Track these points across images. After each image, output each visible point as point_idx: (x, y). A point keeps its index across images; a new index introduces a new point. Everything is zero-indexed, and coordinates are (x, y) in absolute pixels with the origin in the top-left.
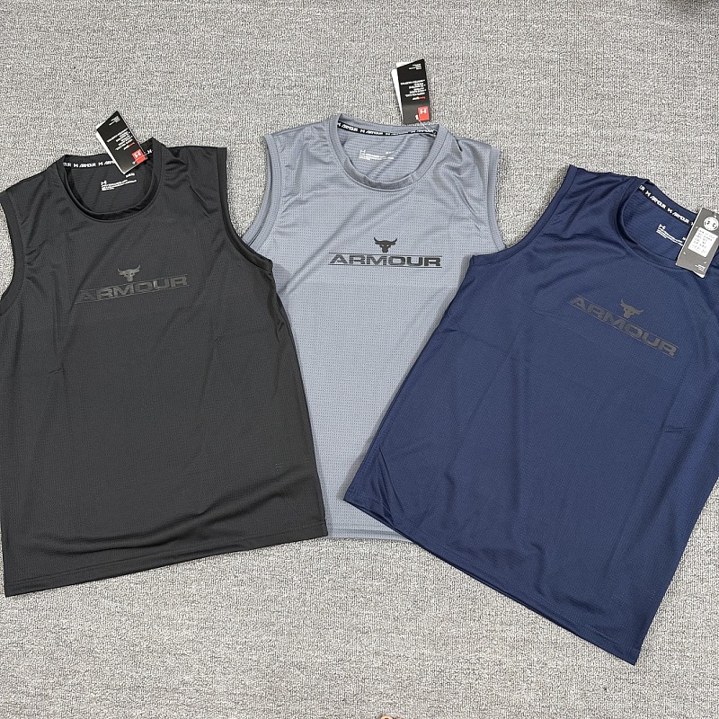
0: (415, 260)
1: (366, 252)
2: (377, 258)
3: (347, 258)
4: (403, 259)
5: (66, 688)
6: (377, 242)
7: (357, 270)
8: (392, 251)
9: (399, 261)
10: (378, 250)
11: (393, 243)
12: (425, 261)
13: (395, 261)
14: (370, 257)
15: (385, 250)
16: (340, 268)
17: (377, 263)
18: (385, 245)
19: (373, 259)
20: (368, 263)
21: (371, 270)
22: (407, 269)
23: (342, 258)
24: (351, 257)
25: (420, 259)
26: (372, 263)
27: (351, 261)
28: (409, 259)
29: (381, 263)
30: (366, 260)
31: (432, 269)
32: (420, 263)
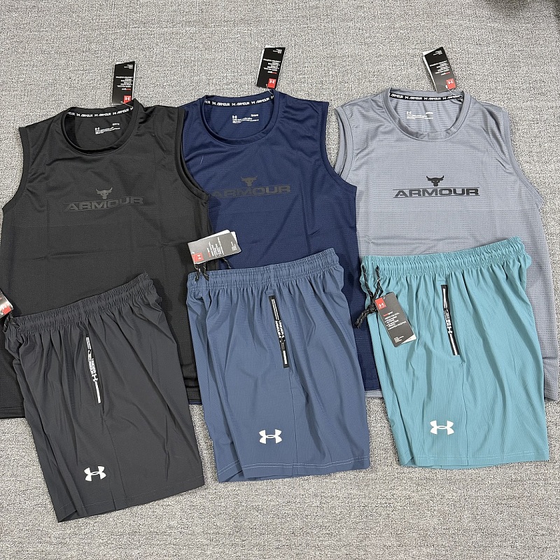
0: (459, 191)
1: (421, 187)
2: (430, 191)
3: (407, 192)
4: (450, 191)
5: (80, 536)
6: (429, 179)
7: (416, 200)
8: (441, 185)
9: (447, 192)
10: (430, 185)
11: (442, 179)
12: (466, 192)
13: (444, 192)
14: (425, 190)
15: (436, 184)
16: (402, 200)
17: (430, 194)
18: (436, 181)
19: (428, 192)
20: (424, 195)
21: (426, 200)
22: (453, 198)
23: (403, 192)
24: (411, 191)
25: (463, 190)
26: (426, 195)
27: (411, 194)
28: (455, 190)
29: (434, 195)
30: (422, 193)
31: (472, 197)
32: (463, 193)
